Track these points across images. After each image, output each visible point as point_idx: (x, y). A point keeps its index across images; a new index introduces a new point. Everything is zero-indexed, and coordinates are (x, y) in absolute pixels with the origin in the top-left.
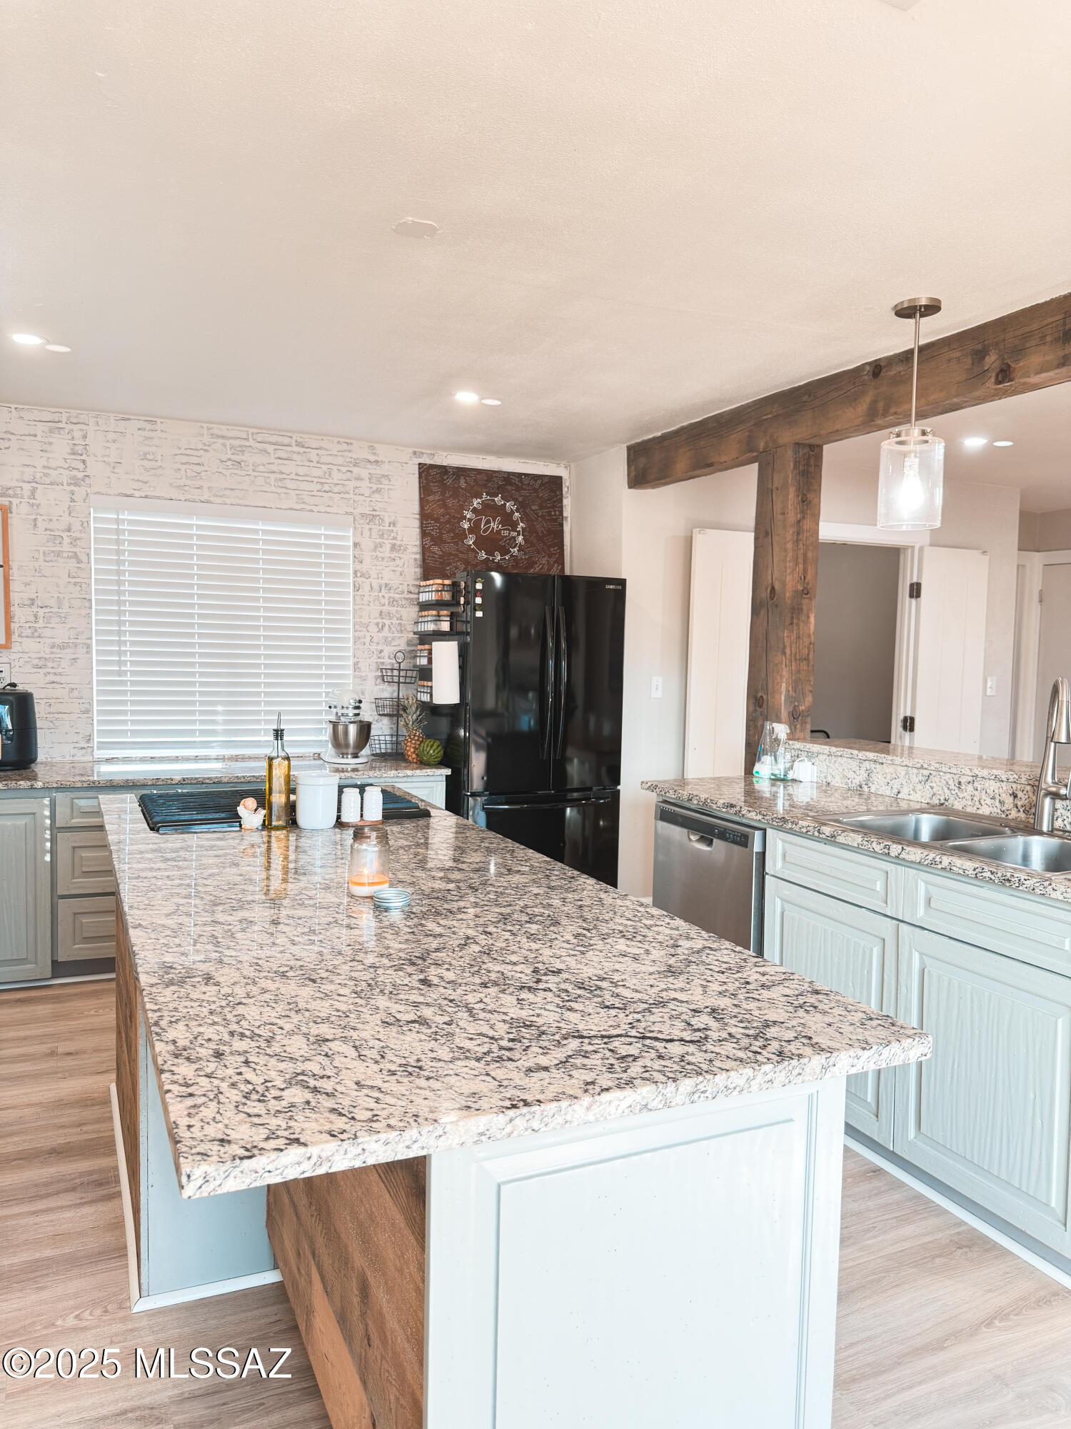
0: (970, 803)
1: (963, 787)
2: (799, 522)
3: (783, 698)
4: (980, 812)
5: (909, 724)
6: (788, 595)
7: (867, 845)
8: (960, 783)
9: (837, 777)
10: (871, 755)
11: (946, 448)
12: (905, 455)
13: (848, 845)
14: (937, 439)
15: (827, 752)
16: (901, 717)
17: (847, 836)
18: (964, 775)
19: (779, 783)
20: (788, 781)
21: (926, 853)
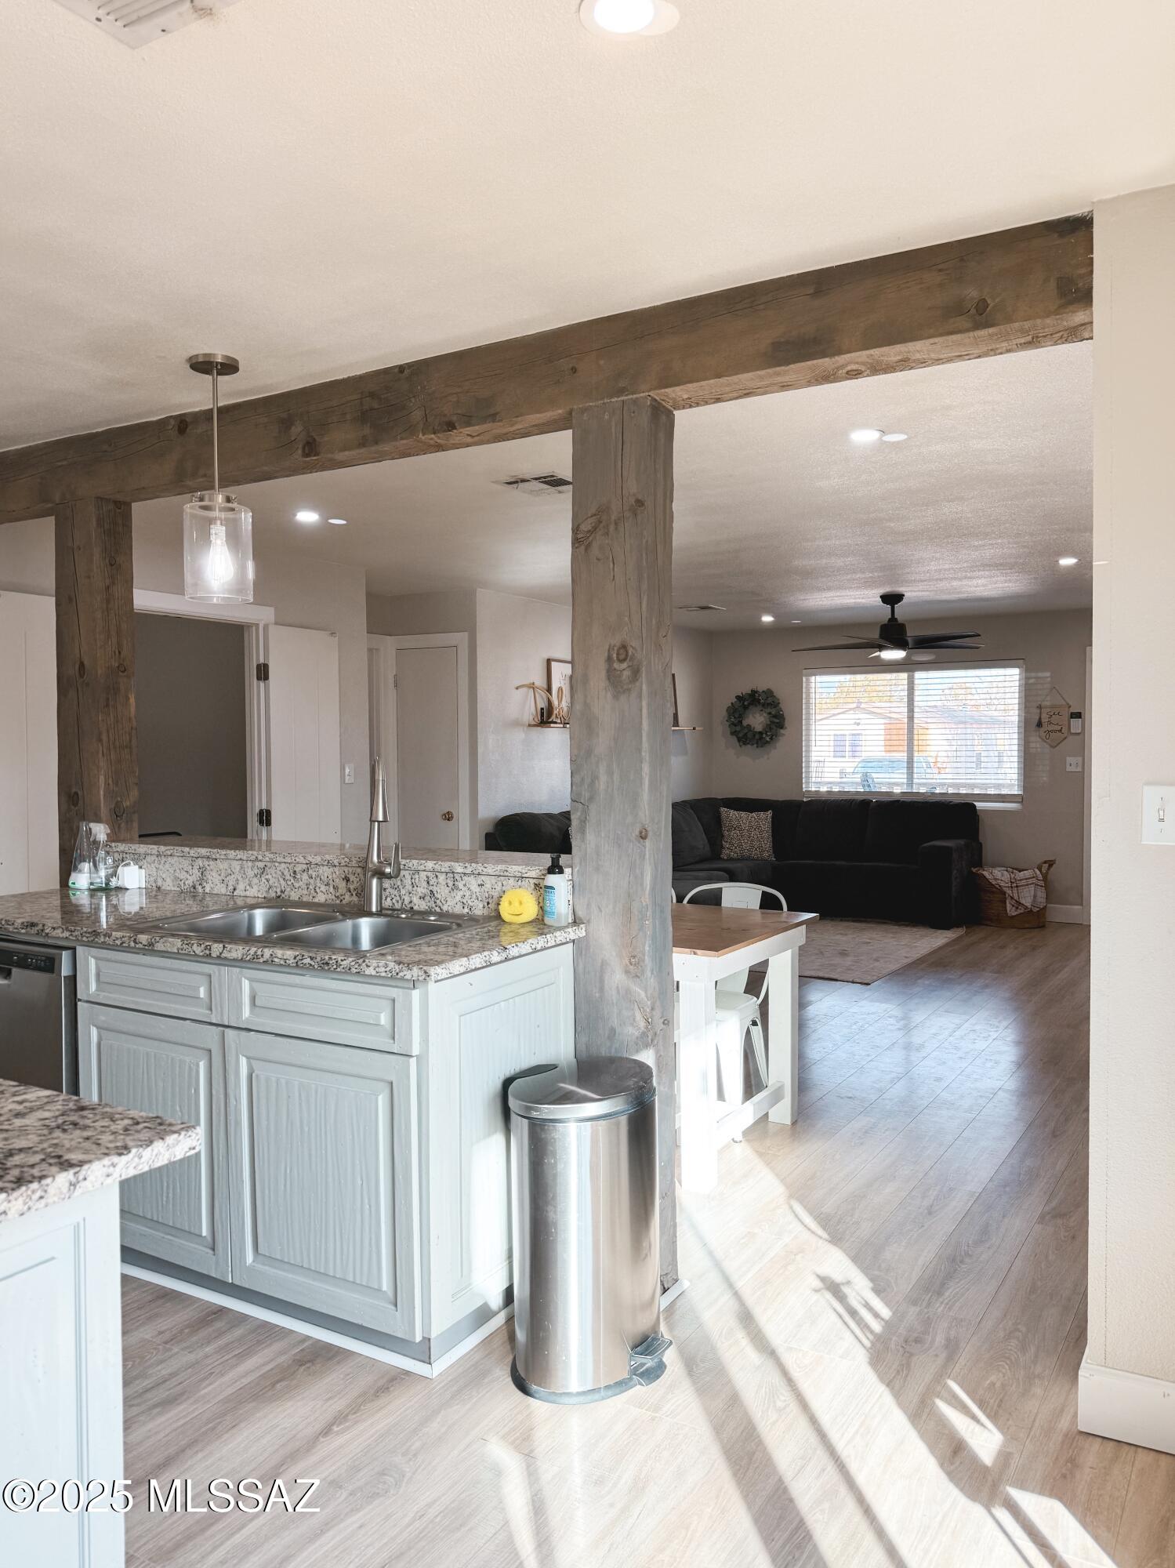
0: (305, 892)
1: (298, 876)
2: (108, 588)
3: (102, 793)
4: (316, 900)
5: (265, 818)
6: (99, 672)
7: (187, 949)
8: (295, 872)
9: (168, 880)
10: (203, 851)
11: (253, 517)
12: (211, 521)
13: (168, 952)
14: (243, 508)
15: (155, 852)
16: (257, 811)
17: (166, 942)
18: (298, 863)
19: (99, 894)
20: (111, 890)
21: (247, 948)
